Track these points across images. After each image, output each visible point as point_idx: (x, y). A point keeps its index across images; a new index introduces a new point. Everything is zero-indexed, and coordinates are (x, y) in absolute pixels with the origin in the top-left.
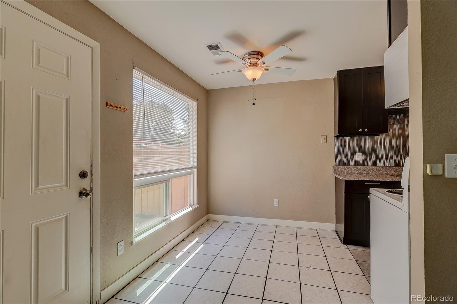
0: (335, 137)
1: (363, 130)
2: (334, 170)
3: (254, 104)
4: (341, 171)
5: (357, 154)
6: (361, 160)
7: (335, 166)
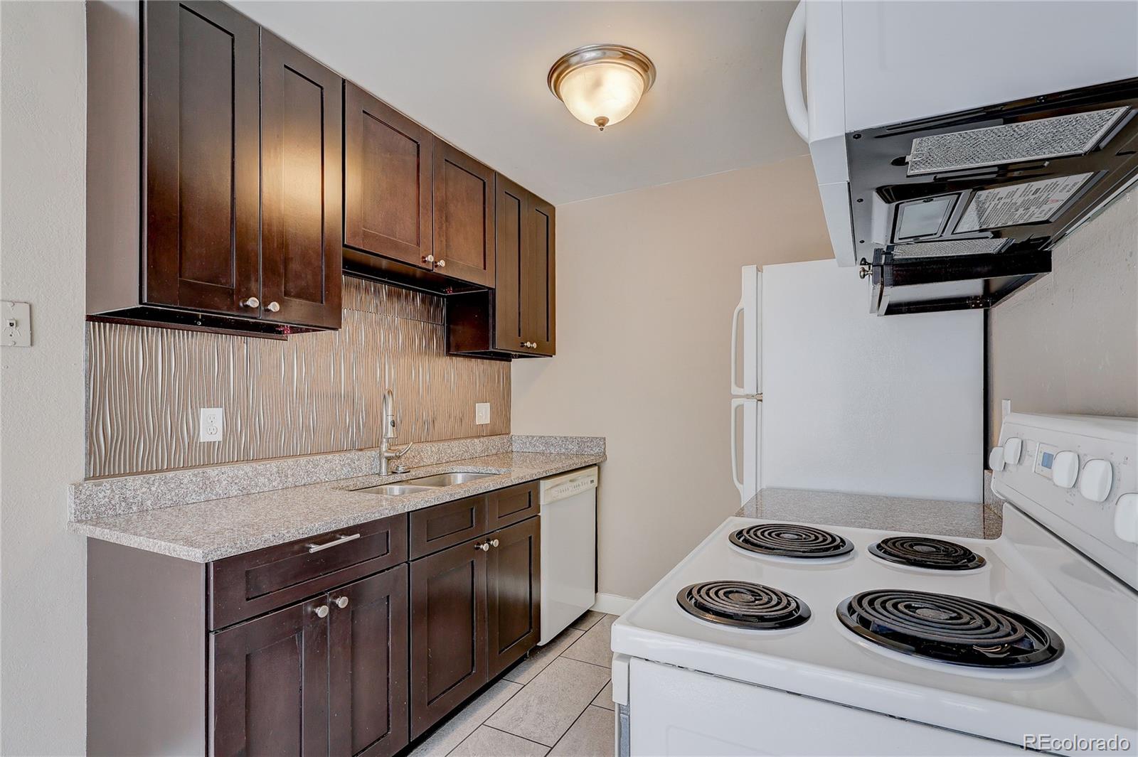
4: (123, 504)
5: (203, 411)
6: (218, 437)
7: (86, 479)
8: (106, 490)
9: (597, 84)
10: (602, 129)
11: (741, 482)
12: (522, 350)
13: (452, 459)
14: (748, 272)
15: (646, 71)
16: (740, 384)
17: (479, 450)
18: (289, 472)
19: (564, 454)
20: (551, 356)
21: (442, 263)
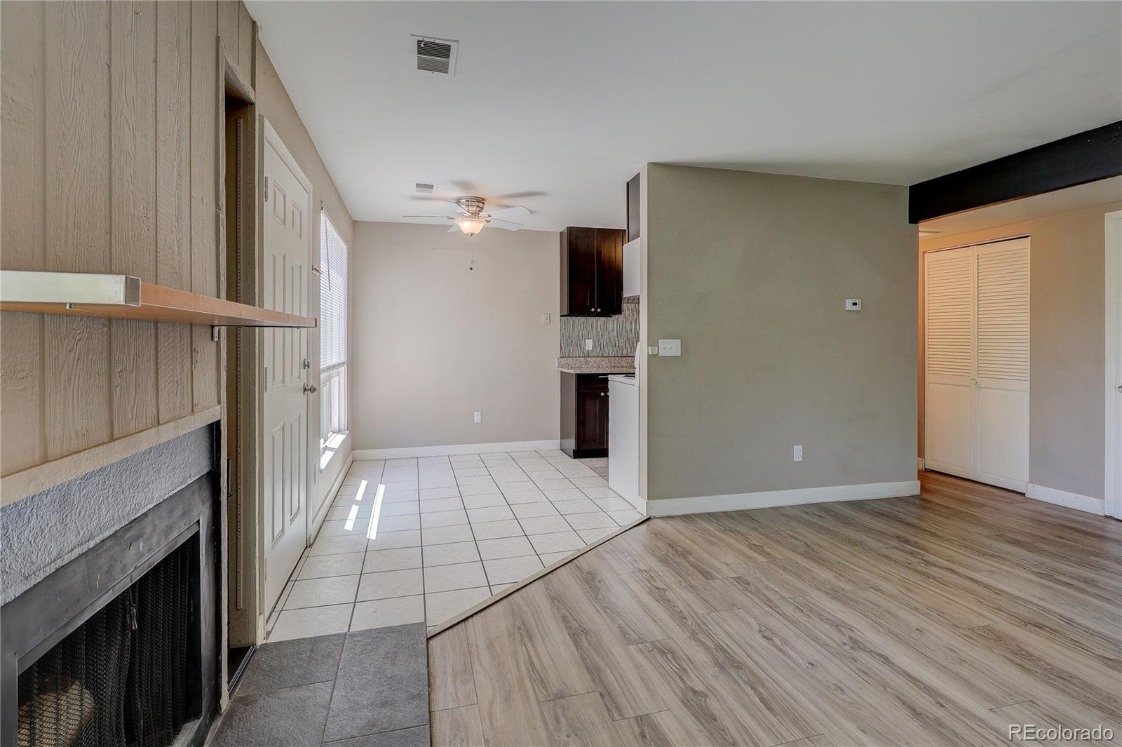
0: (561, 316)
1: (596, 310)
2: (559, 363)
3: (471, 269)
5: (588, 341)
6: (591, 349)
7: (560, 357)
8: (564, 360)
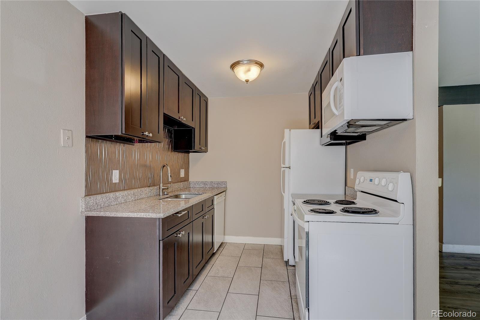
0: (87, 136)
4: (96, 205)
5: (114, 171)
6: (118, 181)
7: (85, 196)
8: (92, 200)
9: (249, 70)
10: (247, 83)
11: (284, 193)
12: (200, 150)
13: (175, 190)
14: (287, 131)
15: (262, 67)
16: (284, 163)
17: (182, 186)
18: (136, 194)
19: (211, 188)
20: (206, 152)
21: (185, 119)
